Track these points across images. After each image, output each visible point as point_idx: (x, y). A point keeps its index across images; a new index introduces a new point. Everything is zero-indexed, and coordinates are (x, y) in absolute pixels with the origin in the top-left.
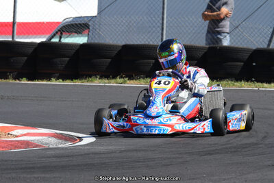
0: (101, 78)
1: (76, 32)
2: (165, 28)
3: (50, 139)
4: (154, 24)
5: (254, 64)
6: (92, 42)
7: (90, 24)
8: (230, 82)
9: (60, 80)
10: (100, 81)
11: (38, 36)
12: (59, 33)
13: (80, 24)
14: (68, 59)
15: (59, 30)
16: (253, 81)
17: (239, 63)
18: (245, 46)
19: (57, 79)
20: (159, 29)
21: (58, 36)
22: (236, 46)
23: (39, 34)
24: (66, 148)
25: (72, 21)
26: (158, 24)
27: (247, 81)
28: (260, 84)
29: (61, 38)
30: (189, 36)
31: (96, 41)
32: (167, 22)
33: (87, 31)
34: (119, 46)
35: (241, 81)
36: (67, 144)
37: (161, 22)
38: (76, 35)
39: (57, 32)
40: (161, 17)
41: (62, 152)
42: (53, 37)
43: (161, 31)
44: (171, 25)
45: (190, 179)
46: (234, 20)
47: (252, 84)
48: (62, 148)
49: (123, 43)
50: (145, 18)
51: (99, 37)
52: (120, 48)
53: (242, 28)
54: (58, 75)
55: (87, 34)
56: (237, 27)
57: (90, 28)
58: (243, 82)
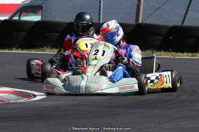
0: (51, 48)
1: (32, 12)
3: (11, 96)
4: (93, 6)
5: (171, 38)
6: (45, 20)
7: (43, 6)
8: (152, 51)
9: (20, 49)
10: (51, 50)
11: (2, 15)
12: (19, 13)
13: (35, 6)
14: (26, 33)
15: (19, 11)
16: (170, 51)
18: (165, 24)
19: (18, 48)
20: (97, 10)
21: (18, 15)
22: (158, 23)
23: (3, 13)
24: (23, 103)
25: (29, 3)
26: (97, 6)
27: (166, 51)
28: (176, 53)
29: (20, 16)
30: (121, 16)
32: (103, 5)
33: (41, 11)
34: (65, 23)
35: (161, 51)
36: (24, 100)
37: (98, 4)
38: (32, 14)
39: (17, 12)
41: (20, 106)
42: (14, 16)
43: (98, 12)
44: (107, 7)
46: (156, 4)
48: (20, 103)
49: (69, 21)
50: (86, 1)
51: (50, 16)
52: (66, 25)
53: (162, 9)
54: (18, 45)
55: (40, 14)
56: (158, 9)
57: (43, 9)
58: (162, 52)
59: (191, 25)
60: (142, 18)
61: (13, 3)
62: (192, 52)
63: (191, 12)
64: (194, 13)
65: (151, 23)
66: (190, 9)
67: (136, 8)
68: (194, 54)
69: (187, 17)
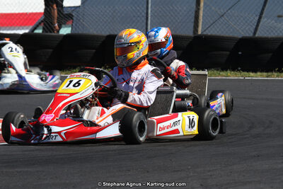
2: (149, 18)
4: (139, 14)
5: (240, 53)
6: (77, 32)
7: (74, 14)
8: (215, 71)
11: (17, 27)
12: (42, 24)
14: (51, 50)
15: (42, 21)
16: (239, 71)
17: (224, 52)
18: (231, 35)
20: (144, 19)
21: (41, 27)
22: (222, 35)
26: (143, 14)
27: (233, 70)
28: (246, 73)
30: (174, 26)
31: (80, 31)
32: (151, 12)
33: (71, 21)
34: (102, 36)
35: (227, 70)
37: (145, 11)
39: (40, 24)
40: (145, 6)
42: (35, 29)
43: (145, 21)
44: (156, 14)
45: (174, 171)
46: (219, 9)
47: (238, 73)
49: (108, 34)
50: (129, 7)
51: (82, 27)
52: (104, 39)
53: (227, 17)
54: (42, 66)
55: (70, 25)
56: (223, 16)
57: (74, 19)
58: (229, 71)
59: (265, 36)
60: (202, 28)
61: (35, 12)
62: (267, 71)
63: (265, 19)
64: (269, 21)
65: (214, 34)
66: (264, 15)
67: (193, 15)
68: (269, 74)
69: (260, 25)
